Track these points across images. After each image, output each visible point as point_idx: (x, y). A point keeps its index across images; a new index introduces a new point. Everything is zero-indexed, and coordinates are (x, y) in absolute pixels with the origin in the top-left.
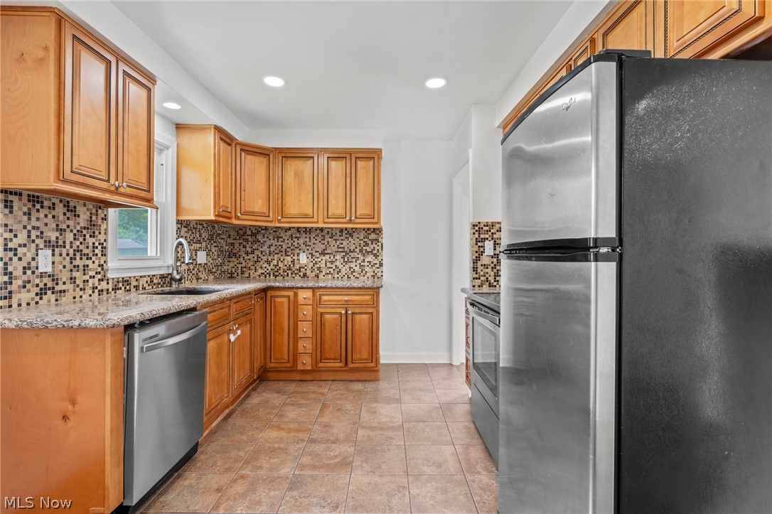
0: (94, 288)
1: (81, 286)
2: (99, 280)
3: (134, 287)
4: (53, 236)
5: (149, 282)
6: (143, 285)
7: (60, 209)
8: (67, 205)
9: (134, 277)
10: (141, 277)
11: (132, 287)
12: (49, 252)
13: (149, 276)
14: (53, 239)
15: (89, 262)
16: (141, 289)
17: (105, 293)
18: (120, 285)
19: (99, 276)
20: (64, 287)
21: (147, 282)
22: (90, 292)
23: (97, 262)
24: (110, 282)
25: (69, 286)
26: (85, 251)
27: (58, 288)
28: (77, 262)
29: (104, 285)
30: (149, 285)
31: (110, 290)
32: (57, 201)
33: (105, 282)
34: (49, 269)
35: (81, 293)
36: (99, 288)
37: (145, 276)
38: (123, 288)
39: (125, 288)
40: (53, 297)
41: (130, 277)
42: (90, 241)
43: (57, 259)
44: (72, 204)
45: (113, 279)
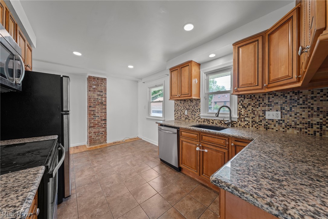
0: (197, 120)
1: (194, 119)
2: (199, 118)
3: (212, 123)
4: (188, 107)
5: (219, 122)
6: (216, 123)
7: (189, 101)
8: (191, 100)
9: (212, 119)
10: (215, 120)
11: (210, 122)
12: (187, 111)
13: (219, 120)
14: (188, 108)
15: (196, 113)
16: (215, 124)
17: (200, 122)
18: (206, 121)
19: (199, 117)
20: (190, 119)
21: (218, 122)
22: (196, 121)
23: (198, 113)
24: (202, 119)
25: (191, 119)
26: (195, 111)
27: (189, 118)
28: (193, 113)
29: (200, 120)
30: (219, 123)
31: (202, 122)
32: (188, 100)
33: (200, 119)
34: (187, 114)
35: (194, 121)
36: (199, 120)
37: (217, 120)
38: (207, 122)
39: (208, 122)
40: (188, 120)
41: (210, 119)
42: (196, 108)
43: (189, 112)
44: (192, 100)
45: (203, 119)
